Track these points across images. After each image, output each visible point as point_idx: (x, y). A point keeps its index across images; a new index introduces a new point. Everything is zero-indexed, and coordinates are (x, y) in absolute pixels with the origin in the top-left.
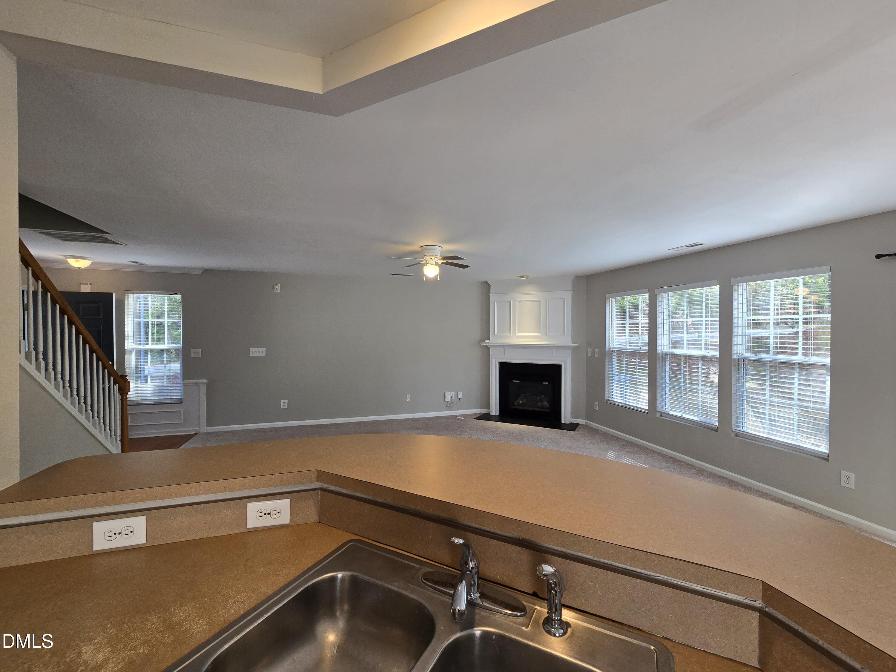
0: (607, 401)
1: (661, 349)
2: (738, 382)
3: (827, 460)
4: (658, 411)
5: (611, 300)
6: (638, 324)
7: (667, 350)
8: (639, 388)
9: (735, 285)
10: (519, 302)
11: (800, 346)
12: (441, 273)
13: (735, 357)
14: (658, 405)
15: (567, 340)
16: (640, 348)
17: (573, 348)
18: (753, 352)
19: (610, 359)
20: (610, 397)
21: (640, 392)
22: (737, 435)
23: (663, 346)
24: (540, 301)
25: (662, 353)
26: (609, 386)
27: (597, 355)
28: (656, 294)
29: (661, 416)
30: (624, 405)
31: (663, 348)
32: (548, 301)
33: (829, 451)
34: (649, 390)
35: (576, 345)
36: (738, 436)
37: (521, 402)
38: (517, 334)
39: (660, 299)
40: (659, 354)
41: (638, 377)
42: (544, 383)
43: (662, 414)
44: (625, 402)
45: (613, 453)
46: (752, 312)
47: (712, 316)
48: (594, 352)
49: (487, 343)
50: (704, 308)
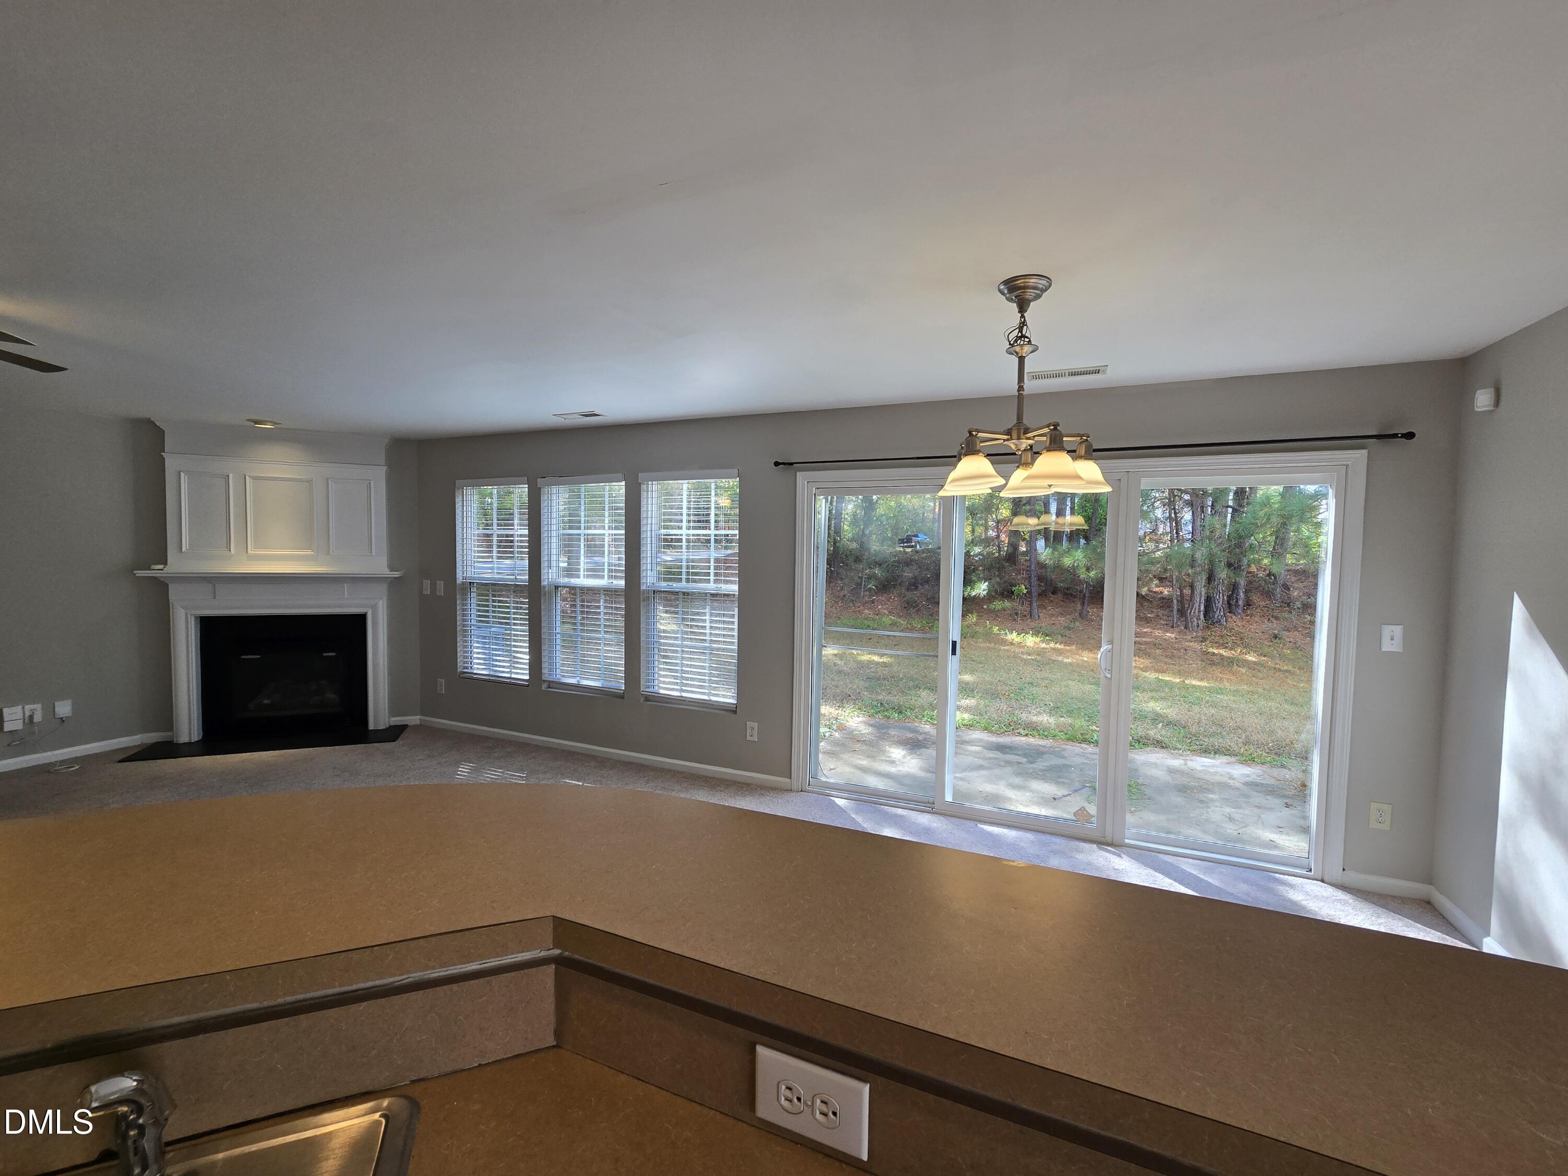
0: (461, 676)
1: (549, 579)
2: (648, 624)
3: (735, 712)
4: (544, 681)
5: (465, 491)
6: (512, 536)
7: (557, 580)
8: (515, 646)
9: (644, 484)
10: (254, 478)
11: (712, 571)
13: (643, 587)
14: (545, 671)
15: (377, 564)
16: (516, 578)
17: (390, 580)
18: (665, 580)
19: (466, 599)
20: (467, 668)
21: (518, 652)
22: (647, 699)
23: (550, 574)
24: (310, 481)
25: (549, 585)
26: (464, 648)
27: (441, 591)
28: (539, 486)
29: (550, 687)
30: (494, 678)
31: (550, 577)
32: (330, 481)
33: (738, 699)
34: (530, 647)
35: (396, 574)
36: (649, 701)
37: (266, 702)
38: (250, 552)
39: (546, 496)
40: (545, 587)
41: (513, 627)
42: (324, 654)
43: (551, 684)
44: (492, 673)
45: (468, 766)
46: (663, 524)
47: (616, 528)
48: (434, 586)
49: (157, 570)
50: (607, 514)
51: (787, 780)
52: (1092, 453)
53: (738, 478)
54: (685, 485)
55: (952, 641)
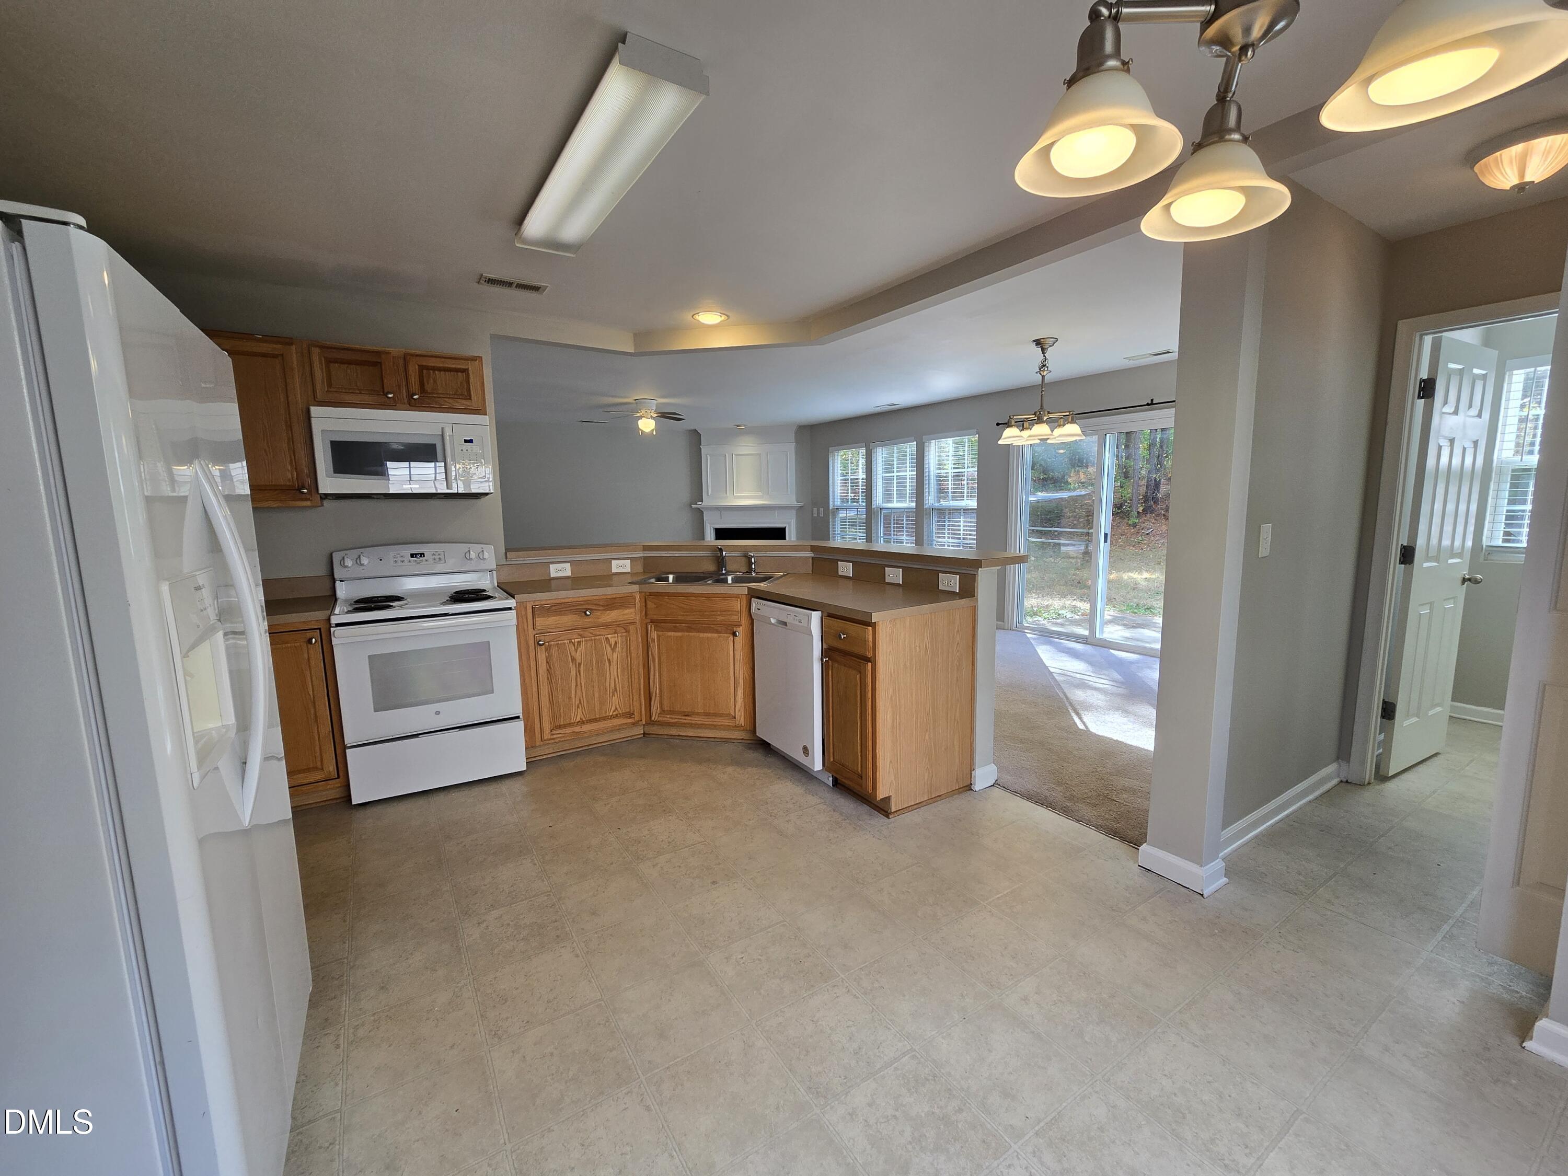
5: (834, 454)
7: (881, 504)
9: (926, 442)
10: (736, 455)
11: (965, 494)
12: (657, 429)
13: (925, 506)
15: (791, 499)
17: (797, 507)
18: (937, 501)
19: (835, 518)
23: (877, 501)
24: (760, 455)
25: (877, 508)
27: (822, 513)
28: (871, 448)
31: (877, 503)
32: (769, 453)
35: (800, 504)
38: (734, 494)
39: (876, 454)
40: (874, 509)
46: (936, 467)
47: (912, 471)
48: (818, 510)
49: (699, 505)
50: (908, 462)
51: (1002, 623)
52: (1073, 417)
53: (977, 435)
54: (950, 441)
55: (1105, 534)
